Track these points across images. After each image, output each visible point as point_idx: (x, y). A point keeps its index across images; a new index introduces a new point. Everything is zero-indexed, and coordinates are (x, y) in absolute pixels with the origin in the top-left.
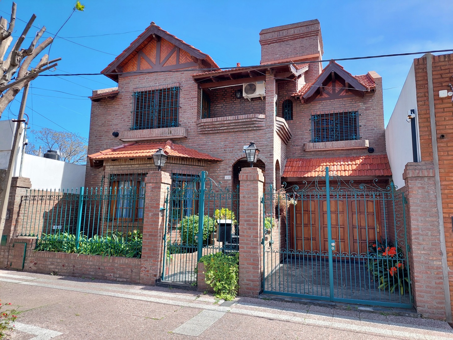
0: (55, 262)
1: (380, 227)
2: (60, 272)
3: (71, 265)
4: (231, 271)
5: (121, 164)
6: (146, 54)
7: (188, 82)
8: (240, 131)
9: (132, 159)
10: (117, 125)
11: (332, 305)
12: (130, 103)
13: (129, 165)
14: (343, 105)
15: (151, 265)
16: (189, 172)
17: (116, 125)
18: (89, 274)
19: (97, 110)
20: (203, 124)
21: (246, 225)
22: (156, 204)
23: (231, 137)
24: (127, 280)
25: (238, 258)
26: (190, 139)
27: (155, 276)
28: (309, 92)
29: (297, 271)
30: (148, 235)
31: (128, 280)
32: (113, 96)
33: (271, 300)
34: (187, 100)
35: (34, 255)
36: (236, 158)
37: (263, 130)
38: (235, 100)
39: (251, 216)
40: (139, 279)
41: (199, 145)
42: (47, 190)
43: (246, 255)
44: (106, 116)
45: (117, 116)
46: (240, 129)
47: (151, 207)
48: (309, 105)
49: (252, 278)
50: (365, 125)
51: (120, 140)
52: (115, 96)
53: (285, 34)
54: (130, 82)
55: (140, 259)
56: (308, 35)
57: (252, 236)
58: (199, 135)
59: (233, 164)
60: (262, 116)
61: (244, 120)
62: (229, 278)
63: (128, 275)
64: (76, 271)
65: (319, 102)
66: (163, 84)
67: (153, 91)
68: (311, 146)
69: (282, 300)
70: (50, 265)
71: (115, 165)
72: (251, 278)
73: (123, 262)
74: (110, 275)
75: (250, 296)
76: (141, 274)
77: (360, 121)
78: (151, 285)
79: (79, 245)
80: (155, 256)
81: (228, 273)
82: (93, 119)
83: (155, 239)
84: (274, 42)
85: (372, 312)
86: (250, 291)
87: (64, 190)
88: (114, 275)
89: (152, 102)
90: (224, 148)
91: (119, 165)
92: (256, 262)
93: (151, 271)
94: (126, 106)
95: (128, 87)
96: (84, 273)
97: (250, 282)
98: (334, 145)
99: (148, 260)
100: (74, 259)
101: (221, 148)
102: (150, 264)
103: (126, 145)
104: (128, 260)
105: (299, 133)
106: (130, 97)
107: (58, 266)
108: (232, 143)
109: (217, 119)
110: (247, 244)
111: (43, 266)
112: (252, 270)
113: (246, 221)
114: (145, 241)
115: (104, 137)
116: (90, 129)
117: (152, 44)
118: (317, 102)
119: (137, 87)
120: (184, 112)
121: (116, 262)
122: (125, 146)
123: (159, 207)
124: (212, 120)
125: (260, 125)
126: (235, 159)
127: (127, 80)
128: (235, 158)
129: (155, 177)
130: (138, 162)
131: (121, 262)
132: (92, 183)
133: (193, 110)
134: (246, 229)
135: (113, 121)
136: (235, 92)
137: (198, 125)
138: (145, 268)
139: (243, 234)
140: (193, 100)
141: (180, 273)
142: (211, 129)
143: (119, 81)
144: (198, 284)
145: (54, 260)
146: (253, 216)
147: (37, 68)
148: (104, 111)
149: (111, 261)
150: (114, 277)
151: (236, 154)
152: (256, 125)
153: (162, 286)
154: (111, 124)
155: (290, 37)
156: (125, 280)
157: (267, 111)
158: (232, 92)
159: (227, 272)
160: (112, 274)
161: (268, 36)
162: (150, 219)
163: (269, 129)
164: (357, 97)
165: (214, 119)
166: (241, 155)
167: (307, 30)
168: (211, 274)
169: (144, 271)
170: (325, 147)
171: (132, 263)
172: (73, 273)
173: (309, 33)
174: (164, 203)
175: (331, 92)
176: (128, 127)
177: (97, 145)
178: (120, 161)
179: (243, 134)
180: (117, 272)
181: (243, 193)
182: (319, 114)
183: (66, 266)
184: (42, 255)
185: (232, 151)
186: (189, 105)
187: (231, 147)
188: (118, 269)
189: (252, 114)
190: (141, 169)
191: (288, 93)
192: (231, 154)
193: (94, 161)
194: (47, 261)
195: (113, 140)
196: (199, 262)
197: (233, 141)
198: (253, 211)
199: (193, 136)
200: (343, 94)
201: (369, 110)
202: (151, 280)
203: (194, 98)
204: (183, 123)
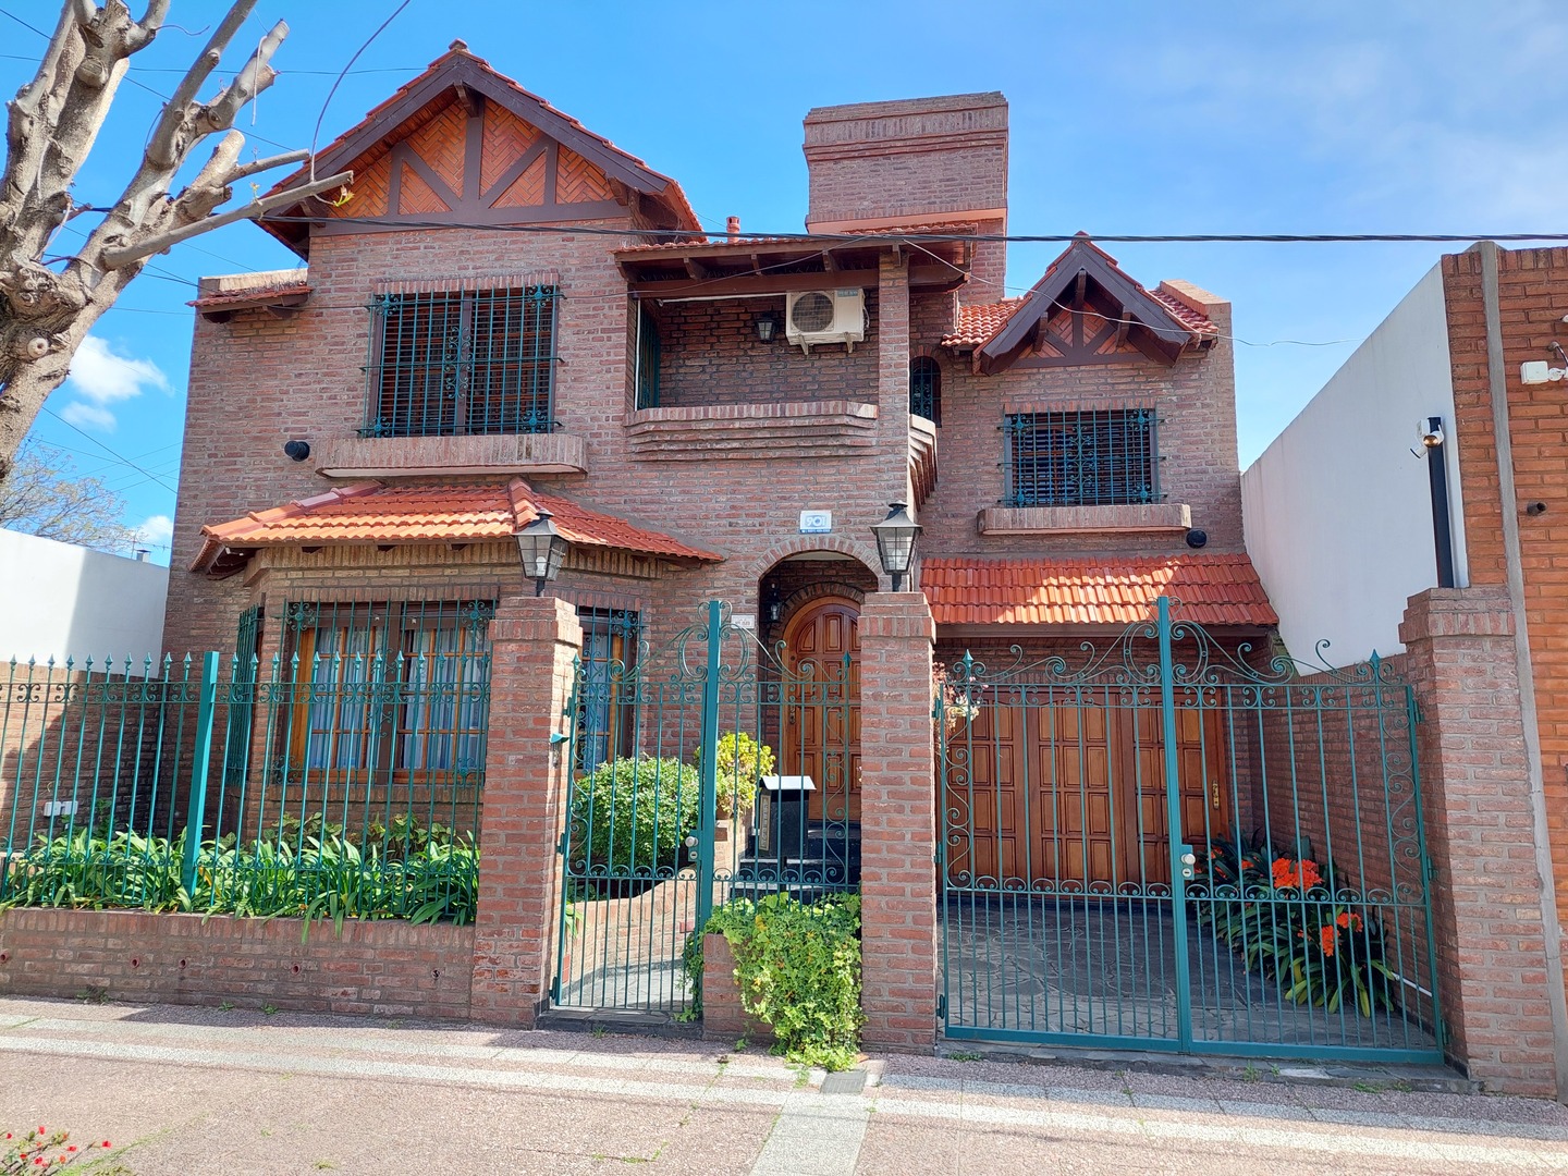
0: (97, 949)
1: (1224, 792)
2: (117, 990)
3: (169, 959)
4: (837, 963)
5: (337, 562)
6: (426, 157)
7: (592, 273)
8: (786, 458)
9: (386, 547)
10: (304, 414)
11: (1193, 1068)
12: (359, 336)
13: (369, 568)
14: (1109, 388)
15: (515, 951)
16: (603, 601)
17: (300, 414)
18: (249, 994)
19: (216, 352)
20: (652, 427)
21: (885, 797)
22: (537, 721)
23: (754, 479)
24: (415, 1010)
25: (858, 914)
26: (597, 478)
27: (534, 989)
28: (1003, 335)
29: (991, 950)
30: (503, 837)
31: (421, 1008)
32: (288, 307)
33: (982, 1058)
34: (585, 336)
36: (772, 552)
37: (870, 460)
38: (753, 348)
39: (905, 766)
40: (469, 1005)
41: (635, 502)
42: (32, 661)
43: (887, 903)
44: (256, 379)
45: (304, 379)
46: (788, 453)
47: (515, 733)
48: (995, 379)
49: (909, 984)
50: (1177, 457)
51: (320, 472)
52: (296, 305)
53: (890, 133)
54: (360, 257)
55: (470, 929)
56: (969, 144)
57: (908, 836)
58: (631, 465)
59: (760, 573)
60: (868, 411)
61: (807, 422)
62: (828, 989)
63: (418, 989)
64: (191, 981)
65: (1030, 371)
66: (491, 271)
67: (456, 295)
68: (1004, 519)
69: (1020, 1059)
70: (72, 961)
71: (309, 569)
72: (906, 986)
73: (397, 939)
74: (344, 993)
75: (904, 1050)
76: (478, 982)
77: (1161, 443)
78: (519, 1026)
79: (200, 877)
80: (531, 914)
81: (823, 970)
82: (203, 387)
83: (529, 853)
84: (853, 154)
85: (1327, 1084)
86: (903, 1031)
88: (360, 993)
89: (448, 334)
90: (729, 516)
91: (326, 568)
92: (925, 928)
93: (517, 974)
94: (343, 344)
95: (350, 274)
96: (227, 991)
97: (902, 1000)
98: (1081, 517)
99: (506, 930)
100: (186, 935)
101: (718, 516)
102: (511, 946)
103: (346, 491)
104: (419, 934)
105: (963, 472)
106: (358, 313)
107: (109, 963)
108: (760, 500)
109: (706, 413)
110: (892, 864)
111: (39, 966)
112: (911, 956)
113: (885, 781)
114: (493, 857)
115: (245, 459)
116: (189, 426)
117: (447, 123)
118: (1022, 371)
119: (387, 276)
120: (575, 380)
121: (366, 941)
122: (343, 496)
123: (549, 732)
124: (688, 414)
125: (859, 439)
126: (770, 555)
127: (346, 249)
128: (768, 551)
129: (532, 617)
130: (407, 557)
131: (392, 941)
132: (194, 632)
133: (609, 375)
134: (885, 811)
135: (285, 397)
136: (752, 318)
137: (632, 431)
138: (493, 961)
139: (877, 829)
140: (609, 339)
141: (604, 973)
142: (682, 447)
143: (313, 247)
144: (705, 1014)
145: (90, 941)
146: (914, 765)
147: (214, 183)
148: (248, 358)
149: (347, 938)
150: (359, 1000)
151: (772, 538)
152: (848, 442)
153: (561, 1026)
154: (276, 411)
155: (908, 143)
156: (409, 1011)
157: (885, 393)
158: (742, 317)
159: (819, 967)
160: (350, 990)
161: (835, 134)
162: (513, 775)
163: (890, 457)
164: (1152, 364)
165: (696, 412)
166: (792, 544)
167: (966, 125)
168: (764, 976)
169: (486, 974)
170: (1054, 522)
171: (437, 944)
172: (180, 991)
173: (974, 136)
174: (563, 714)
175: (1069, 341)
176: (349, 424)
177: (215, 489)
178: (334, 553)
179: (800, 471)
180: (373, 979)
181: (874, 680)
182: (1029, 412)
183: (149, 964)
184: (36, 925)
185: (758, 528)
186: (596, 356)
187: (755, 515)
188: (379, 968)
189: (832, 403)
190: (418, 586)
191: (926, 334)
192: (754, 539)
193: (228, 552)
194: (59, 947)
195: (285, 473)
196: (706, 931)
197: (764, 491)
198: (912, 747)
199: (610, 470)
200: (1107, 349)
201: (1190, 406)
202: (515, 1006)
203: (615, 330)
204: (570, 421)
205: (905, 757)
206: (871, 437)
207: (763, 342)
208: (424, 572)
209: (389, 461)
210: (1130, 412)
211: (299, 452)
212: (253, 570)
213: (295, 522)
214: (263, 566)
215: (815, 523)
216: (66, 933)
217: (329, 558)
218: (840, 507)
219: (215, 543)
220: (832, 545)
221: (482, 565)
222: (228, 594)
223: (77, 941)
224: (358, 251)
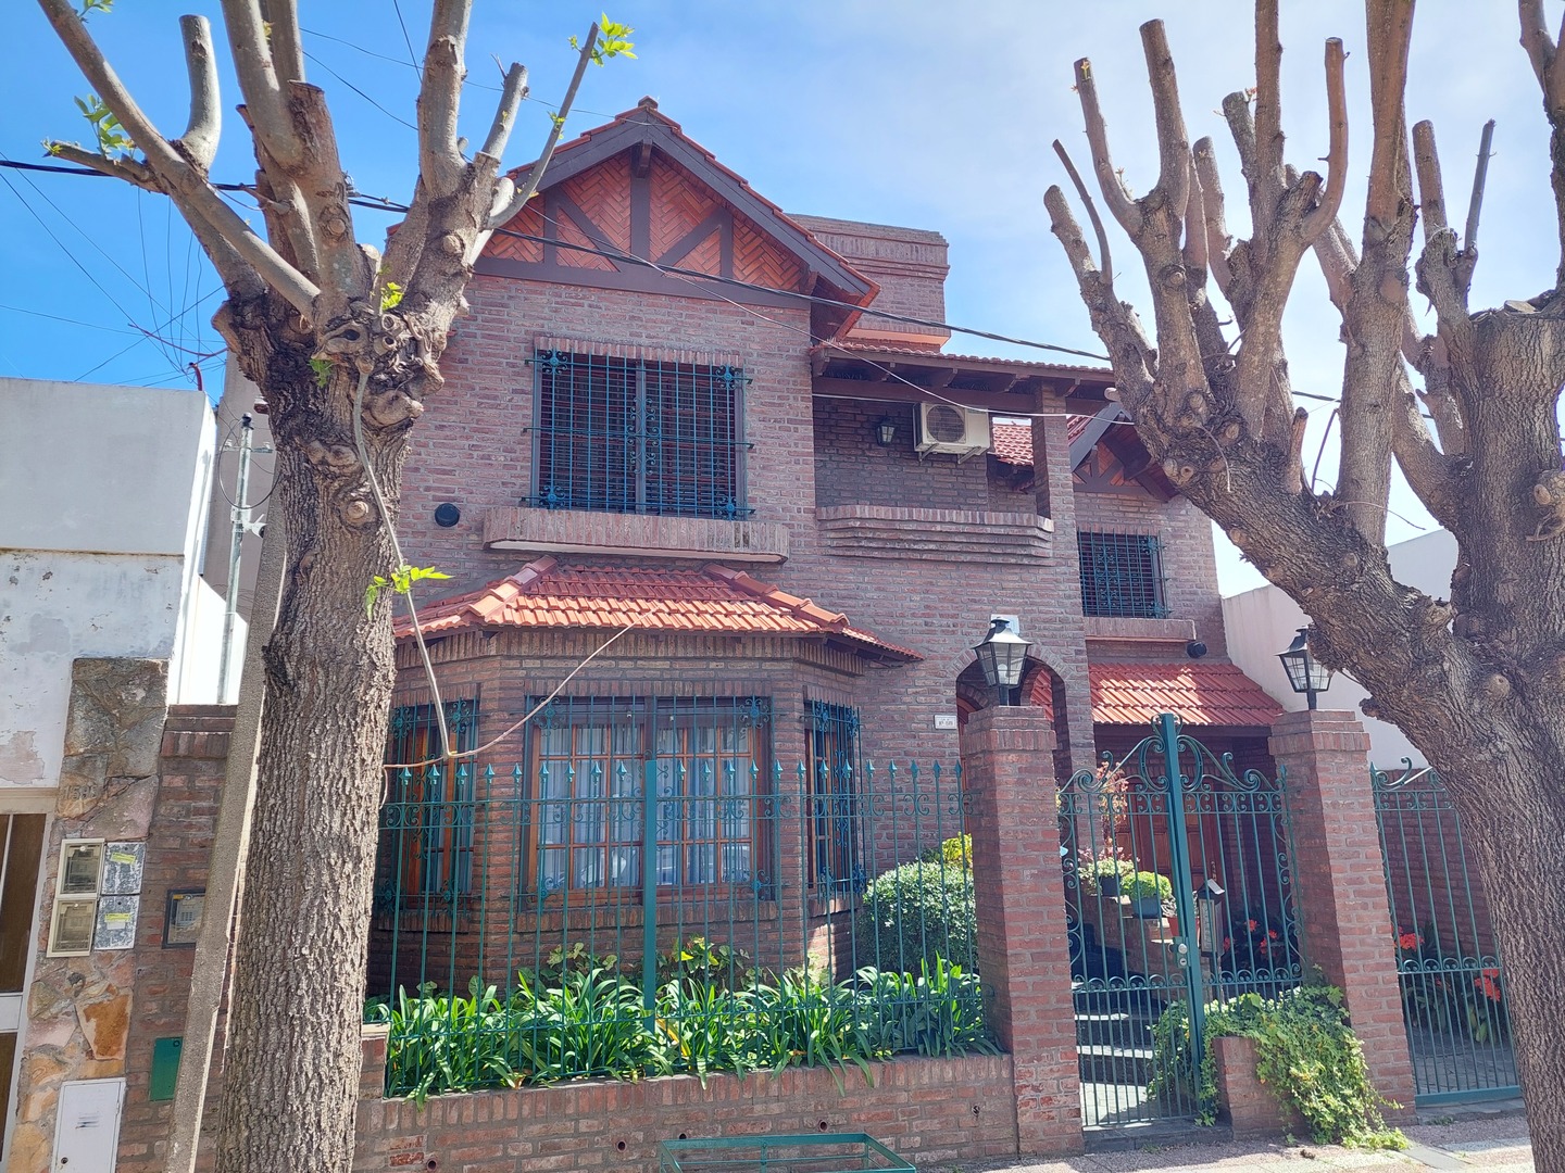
0: (566, 1136)
7: (776, 361)
8: (977, 564)
10: (452, 472)
12: (515, 391)
14: (1122, 515)
15: (1056, 1075)
17: (445, 472)
23: (944, 581)
24: (959, 1155)
25: (1343, 1005)
26: (795, 570)
30: (1028, 957)
31: (965, 1150)
33: (1453, 1121)
34: (771, 424)
36: (966, 653)
37: (1048, 570)
38: (870, 449)
40: (1017, 1138)
41: (832, 595)
43: (1366, 992)
45: (449, 433)
46: (978, 558)
47: (1026, 847)
51: (491, 542)
54: (511, 303)
56: (916, 274)
57: (1374, 930)
58: (826, 558)
59: (958, 674)
60: (1048, 525)
61: (1002, 531)
63: (960, 1129)
64: (697, 1158)
66: (670, 343)
70: (528, 1157)
71: (552, 658)
72: (1390, 1065)
73: (931, 1077)
76: (1024, 1114)
77: (1163, 566)
78: (1071, 1154)
80: (1066, 1035)
81: (1337, 1060)
83: (1056, 972)
88: (898, 1142)
89: (629, 404)
90: (924, 615)
92: (1397, 1011)
93: (1062, 1099)
94: (495, 398)
95: (501, 321)
97: (1389, 1078)
99: (1045, 1054)
100: (679, 1100)
101: (913, 615)
102: (1051, 1070)
103: (537, 567)
106: (513, 365)
108: (952, 601)
110: (1365, 956)
112: (1391, 1038)
113: (1351, 882)
114: (1021, 979)
117: (607, 177)
119: (546, 329)
120: (764, 468)
121: (898, 1083)
124: (893, 513)
125: (1041, 550)
127: (492, 291)
128: (963, 652)
131: (926, 1080)
133: (798, 467)
134: (1354, 908)
135: (422, 450)
136: (872, 421)
137: (830, 525)
138: (1036, 1089)
139: (1349, 925)
140: (796, 430)
142: (880, 545)
149: (876, 1082)
151: (966, 639)
152: (1034, 552)
156: (952, 1153)
158: (859, 418)
160: (886, 1140)
163: (1064, 569)
167: (914, 257)
169: (1031, 1103)
171: (973, 1077)
173: (921, 268)
176: (508, 490)
179: (987, 576)
180: (910, 1124)
183: (637, 1145)
184: (476, 1115)
185: (952, 628)
186: (784, 446)
187: (948, 616)
188: (915, 1111)
189: (1026, 516)
190: (684, 681)
192: (949, 640)
194: (511, 1140)
195: (428, 539)
197: (954, 593)
199: (805, 562)
200: (1117, 479)
201: (1182, 537)
202: (1065, 1133)
203: (802, 422)
204: (761, 509)
206: (1047, 549)
207: (882, 444)
208: (686, 665)
209: (589, 536)
211: (447, 515)
216: (520, 1122)
224: (510, 297)
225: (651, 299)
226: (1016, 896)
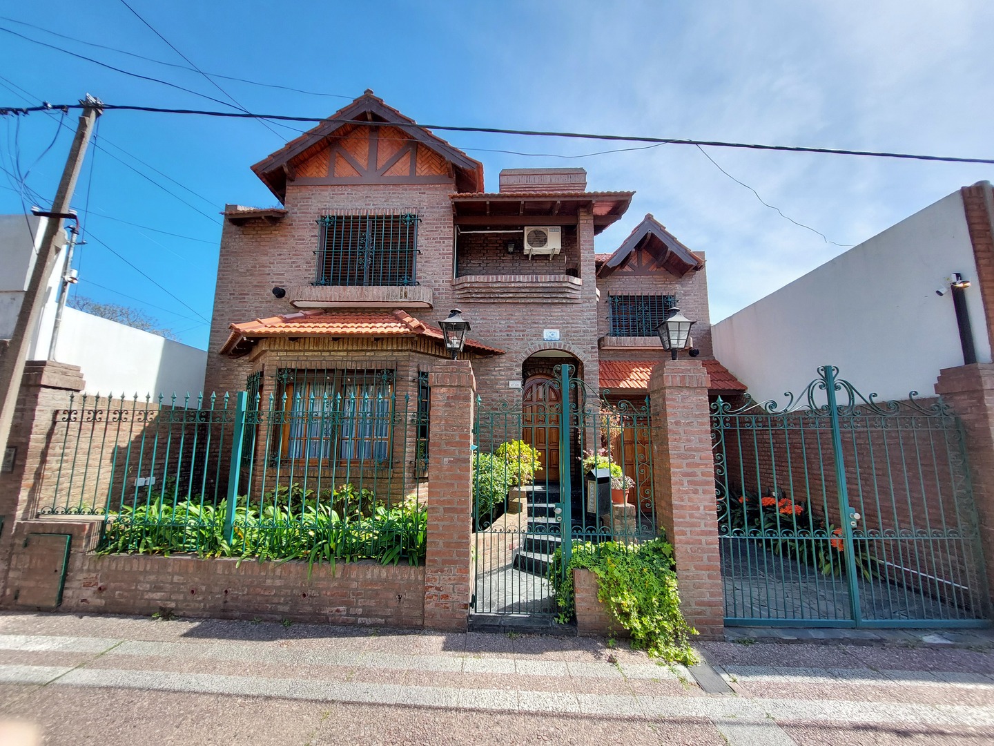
0: (167, 583)
2: (181, 610)
3: (216, 589)
5: (306, 348)
6: (348, 150)
7: (435, 210)
8: (537, 303)
9: (336, 338)
10: (283, 274)
12: (312, 236)
13: (324, 351)
14: (654, 286)
15: (452, 582)
17: (280, 274)
18: (273, 612)
19: (235, 241)
20: (469, 285)
21: (685, 484)
22: (461, 437)
23: (519, 313)
24: (385, 621)
26: (438, 311)
27: (466, 606)
28: (615, 258)
30: (441, 510)
31: (390, 620)
32: (273, 220)
34: (431, 240)
35: (95, 567)
36: (529, 349)
37: (578, 306)
38: (504, 256)
39: (697, 465)
40: (423, 617)
42: (123, 397)
43: (691, 549)
44: (256, 256)
45: (282, 257)
46: (537, 300)
47: (447, 444)
49: (707, 598)
51: (291, 304)
52: (279, 219)
54: (313, 197)
55: (421, 568)
57: (702, 508)
59: (523, 360)
60: (577, 281)
61: (548, 285)
63: (388, 607)
64: (231, 604)
65: (619, 276)
66: (382, 207)
67: (364, 217)
68: (612, 342)
70: (147, 591)
71: (291, 351)
73: (372, 575)
74: (338, 611)
76: (429, 603)
78: (456, 630)
79: (236, 534)
80: (462, 558)
82: (227, 259)
83: (459, 520)
87: (161, 398)
88: (348, 610)
89: (360, 237)
90: (506, 331)
91: (300, 351)
92: (715, 563)
93: (455, 597)
94: (303, 240)
95: (308, 205)
96: (257, 610)
99: (446, 569)
100: (226, 573)
101: (501, 331)
102: (450, 579)
103: (308, 312)
104: (388, 572)
106: (312, 224)
107: (174, 592)
108: (522, 323)
109: (497, 278)
110: (692, 525)
111: (126, 594)
113: (686, 475)
114: (435, 523)
115: (250, 297)
116: (219, 279)
117: (359, 134)
118: (616, 277)
119: (327, 207)
120: (426, 262)
121: (352, 577)
122: (306, 315)
123: (469, 444)
124: (488, 279)
125: (573, 295)
126: (528, 351)
127: (305, 192)
128: (527, 349)
129: (455, 372)
130: (345, 345)
131: (369, 576)
132: (221, 386)
133: (444, 260)
134: (687, 492)
135: (272, 266)
136: (503, 243)
137: (457, 288)
138: (438, 589)
139: (682, 503)
140: (444, 242)
142: (483, 296)
143: (288, 191)
144: (578, 619)
145: (161, 578)
146: (702, 464)
148: (252, 245)
149: (338, 575)
150: (348, 614)
151: (529, 343)
152: (568, 296)
153: (484, 629)
154: (267, 272)
156: (382, 621)
158: (498, 242)
159: (656, 591)
160: (341, 608)
162: (447, 470)
163: (588, 305)
166: (539, 346)
167: (570, 181)
169: (434, 597)
170: (635, 344)
171: (399, 577)
172: (224, 610)
175: (636, 264)
176: (307, 280)
177: (234, 311)
178: (305, 342)
179: (543, 310)
180: (357, 601)
181: (675, 413)
182: (620, 295)
183: (202, 593)
184: (124, 567)
185: (521, 337)
186: (437, 250)
187: (520, 331)
188: (361, 594)
189: (562, 276)
190: (352, 361)
191: (572, 259)
192: (520, 343)
193: (245, 339)
194: (140, 582)
195: (272, 304)
196: (572, 566)
197: (524, 319)
198: (700, 453)
199: (446, 306)
200: (653, 268)
201: (689, 295)
202: (455, 617)
203: (446, 238)
204: (424, 282)
205: (697, 460)
206: (578, 294)
207: (509, 253)
208: (355, 354)
209: (331, 298)
210: (664, 296)
211: (280, 293)
212: (256, 352)
213: (284, 325)
214: (264, 349)
215: (551, 334)
216: (145, 572)
217: (302, 345)
218: (563, 328)
219: (238, 333)
220: (560, 346)
221: (387, 350)
222: (240, 365)
223: (152, 578)
224: (312, 194)
225: (376, 187)
226: (437, 473)
